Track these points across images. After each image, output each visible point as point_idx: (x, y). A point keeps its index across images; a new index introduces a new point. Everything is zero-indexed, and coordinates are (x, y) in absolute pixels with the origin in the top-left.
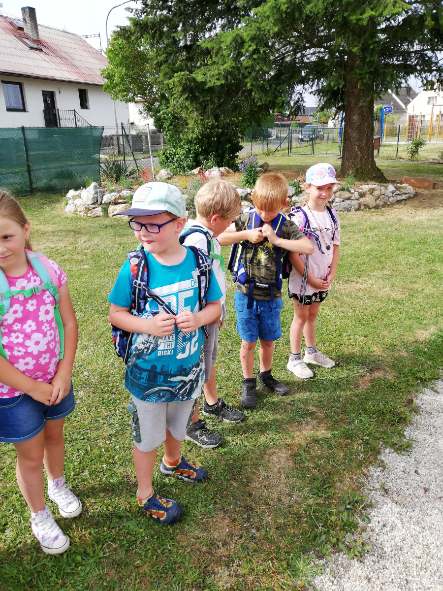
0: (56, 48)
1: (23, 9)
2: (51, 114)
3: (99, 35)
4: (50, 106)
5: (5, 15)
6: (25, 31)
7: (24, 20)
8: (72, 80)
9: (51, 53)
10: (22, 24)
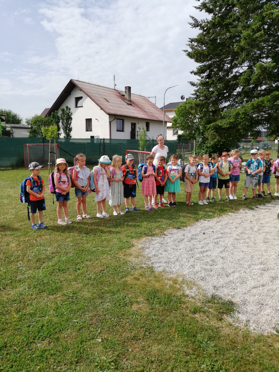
0: (137, 104)
1: (126, 87)
2: (133, 133)
3: (155, 97)
4: (134, 129)
5: (116, 89)
6: (125, 96)
8: (144, 118)
9: (135, 106)
10: (124, 93)
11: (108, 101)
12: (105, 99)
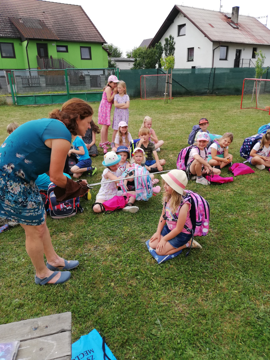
0: (244, 26)
1: (234, 8)
2: (237, 62)
3: (267, 16)
4: (238, 57)
5: (222, 11)
6: (232, 19)
7: (233, 13)
8: (252, 43)
9: (242, 30)
10: (230, 16)
11: (213, 27)
12: (210, 24)
